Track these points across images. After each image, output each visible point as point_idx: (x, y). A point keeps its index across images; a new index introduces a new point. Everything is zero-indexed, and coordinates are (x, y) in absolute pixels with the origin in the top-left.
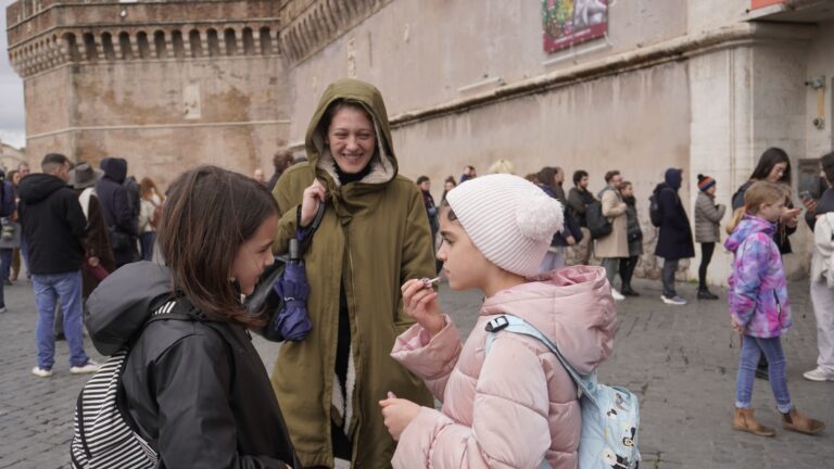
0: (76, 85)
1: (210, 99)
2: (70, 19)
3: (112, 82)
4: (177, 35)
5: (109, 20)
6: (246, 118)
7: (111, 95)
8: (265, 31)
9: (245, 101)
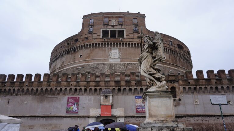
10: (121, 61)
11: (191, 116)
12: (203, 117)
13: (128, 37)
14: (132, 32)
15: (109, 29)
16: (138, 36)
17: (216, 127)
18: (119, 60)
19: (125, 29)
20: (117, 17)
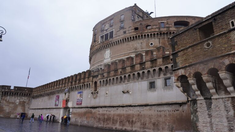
0: (1, 98)
1: (20, 102)
2: (3, 90)
3: (7, 98)
4: (18, 94)
5: (9, 91)
6: (24, 104)
7: (6, 100)
8: (30, 94)
9: (25, 102)
10: (111, 60)
11: (101, 107)
12: (108, 108)
13: (116, 36)
14: (119, 30)
15: (105, 33)
16: (123, 32)
17: (113, 117)
18: (110, 59)
19: (114, 30)
20: (109, 20)
